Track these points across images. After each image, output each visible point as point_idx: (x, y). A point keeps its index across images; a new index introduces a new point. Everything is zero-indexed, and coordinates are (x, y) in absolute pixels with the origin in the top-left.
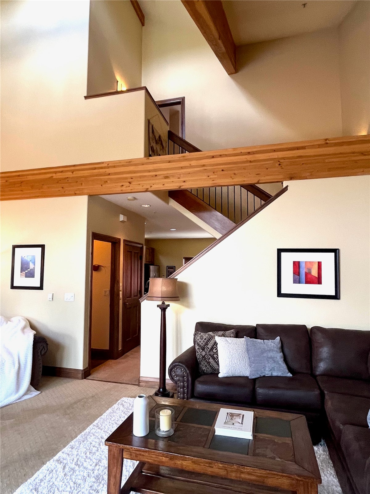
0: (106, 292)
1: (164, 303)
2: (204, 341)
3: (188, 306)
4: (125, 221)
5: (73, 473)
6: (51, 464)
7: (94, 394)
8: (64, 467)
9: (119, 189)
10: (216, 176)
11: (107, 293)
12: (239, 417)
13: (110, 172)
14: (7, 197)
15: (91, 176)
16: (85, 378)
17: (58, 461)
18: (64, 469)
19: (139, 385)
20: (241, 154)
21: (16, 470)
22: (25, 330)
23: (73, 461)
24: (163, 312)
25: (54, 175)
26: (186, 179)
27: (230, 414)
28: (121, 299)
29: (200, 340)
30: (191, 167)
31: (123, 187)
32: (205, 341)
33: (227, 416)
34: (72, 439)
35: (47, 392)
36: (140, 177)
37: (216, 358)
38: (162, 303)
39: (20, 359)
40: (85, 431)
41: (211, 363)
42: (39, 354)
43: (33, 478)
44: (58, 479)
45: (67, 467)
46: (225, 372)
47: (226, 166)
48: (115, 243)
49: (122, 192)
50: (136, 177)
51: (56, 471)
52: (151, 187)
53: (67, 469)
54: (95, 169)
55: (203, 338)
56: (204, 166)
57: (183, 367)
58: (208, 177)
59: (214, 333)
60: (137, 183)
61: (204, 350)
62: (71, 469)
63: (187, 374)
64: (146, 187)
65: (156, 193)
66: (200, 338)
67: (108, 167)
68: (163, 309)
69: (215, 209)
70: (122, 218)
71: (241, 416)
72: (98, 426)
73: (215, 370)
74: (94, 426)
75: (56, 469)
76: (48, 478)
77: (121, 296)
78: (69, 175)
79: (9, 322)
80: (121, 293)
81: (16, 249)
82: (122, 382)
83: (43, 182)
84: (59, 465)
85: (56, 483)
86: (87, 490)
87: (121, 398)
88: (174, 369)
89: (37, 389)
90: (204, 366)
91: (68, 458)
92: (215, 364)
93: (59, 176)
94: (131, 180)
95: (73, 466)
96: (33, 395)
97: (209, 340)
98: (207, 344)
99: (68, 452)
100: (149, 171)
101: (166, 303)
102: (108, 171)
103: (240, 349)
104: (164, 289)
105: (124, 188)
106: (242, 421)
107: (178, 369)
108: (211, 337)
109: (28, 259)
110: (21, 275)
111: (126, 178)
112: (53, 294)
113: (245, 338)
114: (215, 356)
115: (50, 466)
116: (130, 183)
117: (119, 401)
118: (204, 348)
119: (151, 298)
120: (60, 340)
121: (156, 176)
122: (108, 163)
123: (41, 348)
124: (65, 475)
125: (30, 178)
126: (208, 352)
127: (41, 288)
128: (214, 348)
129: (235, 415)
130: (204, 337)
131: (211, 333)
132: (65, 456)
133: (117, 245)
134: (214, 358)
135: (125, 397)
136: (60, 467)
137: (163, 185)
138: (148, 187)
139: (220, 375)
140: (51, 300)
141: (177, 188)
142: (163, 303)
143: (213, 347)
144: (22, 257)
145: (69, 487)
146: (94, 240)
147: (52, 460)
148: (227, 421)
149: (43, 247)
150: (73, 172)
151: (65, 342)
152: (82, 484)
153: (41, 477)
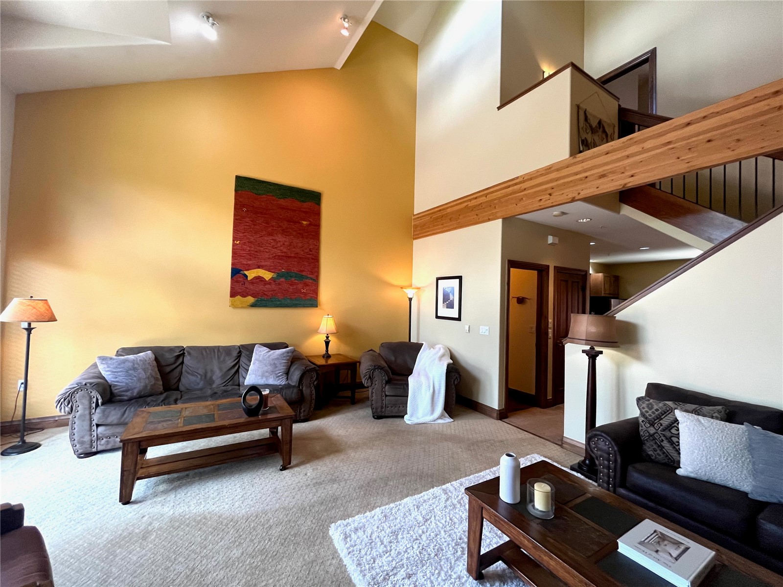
0: (532, 328)
1: (594, 348)
2: (653, 413)
3: (638, 357)
4: (556, 244)
5: (453, 509)
6: (437, 490)
7: (504, 438)
8: (448, 499)
9: (536, 205)
10: (695, 155)
11: (533, 330)
12: (676, 546)
13: (525, 187)
14: (435, 232)
15: (504, 196)
16: (501, 419)
17: (444, 490)
18: (446, 501)
19: (561, 446)
20: (757, 100)
21: (410, 482)
22: (443, 358)
23: (457, 497)
24: (591, 361)
25: (469, 203)
26: (634, 172)
27: (660, 535)
28: (550, 338)
29: (646, 409)
30: (644, 151)
31: (542, 201)
32: (657, 413)
33: (652, 535)
34: (466, 476)
35: (460, 422)
36: (564, 184)
37: (677, 444)
38: (590, 348)
39: (435, 384)
40: (480, 474)
41: (666, 448)
42: (452, 382)
43: (419, 496)
44: (438, 508)
45: (450, 500)
46: (690, 469)
47: (715, 133)
48: (542, 271)
49: (540, 208)
50: (558, 186)
51: (439, 499)
52: (579, 194)
53: (448, 503)
54: (509, 187)
55: (652, 408)
56: (669, 143)
57: (608, 439)
58: (678, 158)
59: (676, 404)
60: (559, 193)
61: (653, 426)
62: (453, 504)
63: (615, 451)
64: (571, 196)
65: (589, 200)
66: (648, 407)
67: (524, 182)
68: (593, 356)
69: (710, 208)
70: (550, 239)
71: (683, 548)
72: (494, 474)
73: (674, 461)
74: (491, 472)
75: (440, 497)
76: (431, 502)
77: (550, 335)
78: (483, 199)
79: (432, 349)
80: (550, 331)
81: (439, 281)
82: (542, 436)
83: (460, 212)
84: (443, 494)
85: (435, 510)
86: (459, 532)
87: (533, 453)
88: (593, 439)
89: (451, 416)
90: (650, 449)
91: (454, 493)
92: (674, 452)
93: (474, 203)
94: (550, 191)
95: (455, 502)
96: (446, 422)
97: (663, 413)
98: (659, 418)
99: (456, 487)
100: (576, 174)
101: (597, 349)
102: (523, 186)
103: (730, 442)
104: (593, 329)
105: (541, 203)
106: (680, 555)
107: (599, 441)
108: (668, 409)
109: (448, 290)
110: (443, 305)
111: (546, 190)
112: (469, 326)
113: (746, 426)
114: (674, 439)
115: (436, 492)
116: (550, 195)
117: (528, 456)
118: (653, 422)
119: (574, 340)
120: (475, 373)
121: (586, 177)
122: (523, 176)
123: (455, 377)
124: (445, 507)
125: (449, 210)
126: (661, 431)
127: (459, 319)
128: (674, 427)
129: (669, 539)
130: (656, 407)
131: (670, 403)
132: (452, 489)
133: (544, 273)
134: (672, 443)
135: (537, 454)
136: (444, 497)
137: (598, 188)
138: (575, 195)
139: (680, 472)
140: (468, 331)
141: (620, 187)
142: (592, 348)
143: (671, 425)
144: (443, 289)
145: (444, 519)
146: (511, 269)
147: (439, 488)
148: (646, 541)
149: (460, 278)
150: (486, 197)
151: (481, 377)
152: (457, 524)
153: (426, 498)
